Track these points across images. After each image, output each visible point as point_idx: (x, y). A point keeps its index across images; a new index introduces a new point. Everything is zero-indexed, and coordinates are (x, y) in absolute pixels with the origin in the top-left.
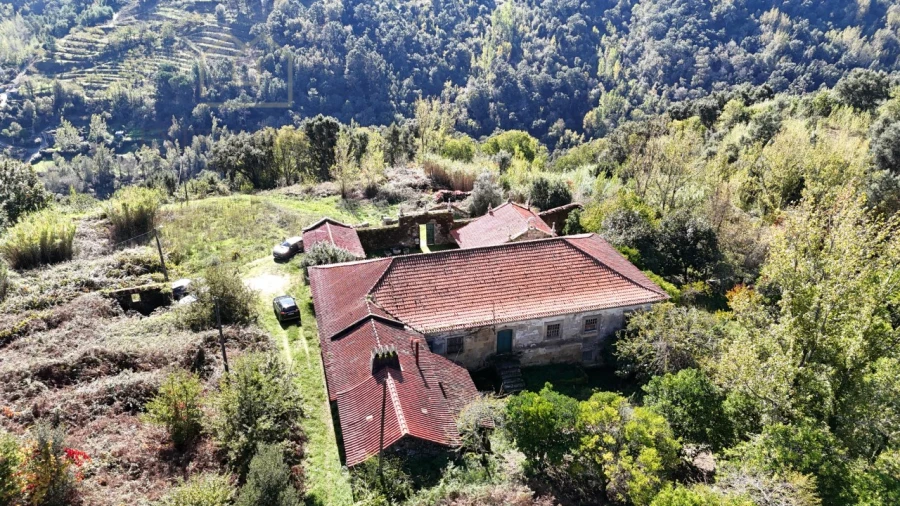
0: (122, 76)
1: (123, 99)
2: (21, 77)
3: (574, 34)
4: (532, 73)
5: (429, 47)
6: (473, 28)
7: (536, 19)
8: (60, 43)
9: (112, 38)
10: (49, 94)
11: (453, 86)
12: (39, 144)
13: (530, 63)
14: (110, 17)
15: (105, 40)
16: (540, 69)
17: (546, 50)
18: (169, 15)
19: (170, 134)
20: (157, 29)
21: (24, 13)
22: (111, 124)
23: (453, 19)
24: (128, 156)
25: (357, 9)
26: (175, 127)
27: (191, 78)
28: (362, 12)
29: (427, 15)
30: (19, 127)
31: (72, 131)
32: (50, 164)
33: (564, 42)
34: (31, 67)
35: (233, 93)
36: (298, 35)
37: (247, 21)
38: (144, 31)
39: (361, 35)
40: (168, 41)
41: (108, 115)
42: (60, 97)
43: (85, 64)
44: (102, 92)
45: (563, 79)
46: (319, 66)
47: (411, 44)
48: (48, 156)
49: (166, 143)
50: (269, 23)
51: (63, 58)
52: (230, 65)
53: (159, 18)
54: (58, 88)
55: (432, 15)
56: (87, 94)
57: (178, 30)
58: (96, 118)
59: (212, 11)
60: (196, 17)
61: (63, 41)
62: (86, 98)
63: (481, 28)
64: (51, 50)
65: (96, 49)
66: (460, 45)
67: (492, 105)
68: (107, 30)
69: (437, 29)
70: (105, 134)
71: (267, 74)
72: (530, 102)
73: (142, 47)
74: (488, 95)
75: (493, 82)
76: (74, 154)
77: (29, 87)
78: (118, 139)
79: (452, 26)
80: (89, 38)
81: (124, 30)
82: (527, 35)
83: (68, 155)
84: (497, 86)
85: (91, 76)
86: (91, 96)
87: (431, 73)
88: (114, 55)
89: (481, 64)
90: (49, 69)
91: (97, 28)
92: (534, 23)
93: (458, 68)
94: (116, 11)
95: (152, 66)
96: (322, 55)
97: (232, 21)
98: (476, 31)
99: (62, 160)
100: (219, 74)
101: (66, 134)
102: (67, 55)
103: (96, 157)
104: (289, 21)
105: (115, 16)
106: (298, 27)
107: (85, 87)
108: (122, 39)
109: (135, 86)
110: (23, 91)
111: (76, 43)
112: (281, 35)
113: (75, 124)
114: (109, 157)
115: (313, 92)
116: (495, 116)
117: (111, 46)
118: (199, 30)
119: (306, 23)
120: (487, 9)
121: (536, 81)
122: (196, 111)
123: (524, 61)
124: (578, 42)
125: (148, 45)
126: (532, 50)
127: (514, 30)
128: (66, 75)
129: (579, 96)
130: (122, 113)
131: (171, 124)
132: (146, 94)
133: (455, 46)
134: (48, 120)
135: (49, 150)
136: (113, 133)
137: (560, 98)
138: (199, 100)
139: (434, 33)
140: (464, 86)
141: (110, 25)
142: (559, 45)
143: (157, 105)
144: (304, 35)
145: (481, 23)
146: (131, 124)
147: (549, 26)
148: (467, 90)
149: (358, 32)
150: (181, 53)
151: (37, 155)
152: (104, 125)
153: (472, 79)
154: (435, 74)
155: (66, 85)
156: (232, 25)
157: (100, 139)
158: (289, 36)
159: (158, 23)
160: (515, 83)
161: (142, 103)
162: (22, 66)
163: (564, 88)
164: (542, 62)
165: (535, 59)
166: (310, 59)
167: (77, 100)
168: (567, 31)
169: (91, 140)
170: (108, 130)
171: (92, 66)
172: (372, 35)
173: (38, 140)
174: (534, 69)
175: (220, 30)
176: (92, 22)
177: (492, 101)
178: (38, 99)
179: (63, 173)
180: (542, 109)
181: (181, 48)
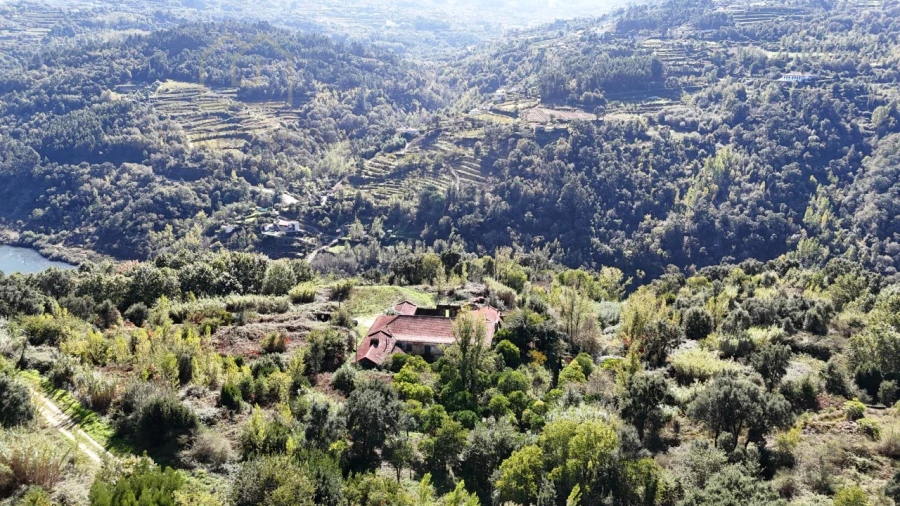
0: (401, 191)
1: (397, 206)
2: (339, 185)
3: (786, 181)
4: (733, 214)
5: (641, 184)
6: (688, 169)
7: (751, 165)
8: (367, 163)
9: (402, 162)
10: (351, 200)
11: (652, 218)
12: (338, 233)
13: (733, 205)
14: (403, 147)
15: (396, 163)
16: (742, 210)
17: (752, 194)
18: (443, 147)
19: (421, 236)
20: (431, 157)
21: (351, 138)
22: (386, 225)
23: (668, 161)
24: (390, 248)
25: (581, 150)
26: (425, 231)
27: (444, 196)
28: (586, 153)
29: (646, 156)
30: (329, 220)
31: (361, 226)
32: (342, 248)
33: (774, 189)
34: (345, 179)
35: (471, 210)
36: (528, 169)
37: (496, 155)
38: (424, 158)
39: (580, 171)
40: (438, 167)
41: (385, 218)
42: (359, 201)
43: (379, 179)
44: (385, 202)
45: (762, 223)
46: (539, 195)
47: (623, 181)
48: (341, 243)
49: (418, 242)
50: (511, 158)
51: (366, 174)
52: (473, 189)
53: (436, 149)
54: (359, 195)
55: (651, 156)
56: (376, 202)
57: (446, 159)
58: (377, 220)
59: (472, 146)
60: (461, 150)
61: (370, 162)
62: (375, 205)
63: (696, 170)
64: (360, 166)
65: (389, 169)
66: (669, 183)
67: (686, 238)
68: (399, 156)
69: (651, 169)
70: (381, 231)
71: (499, 198)
72: (723, 239)
73: (419, 169)
74: (684, 230)
75: (692, 218)
76: (357, 243)
77: (341, 194)
78: (388, 235)
79: (667, 166)
80: (386, 161)
81: (410, 157)
82: (737, 179)
83: (353, 243)
84: (695, 223)
85: (382, 189)
86: (378, 203)
87: (634, 206)
88: (400, 174)
89: (686, 202)
90: (356, 181)
91: (392, 155)
92: (747, 169)
93: (662, 204)
94: (409, 141)
95: (420, 184)
96: (543, 187)
97: (485, 154)
98: (690, 172)
99: (349, 246)
100: (464, 194)
101: (357, 228)
102: (370, 173)
103: (370, 247)
104: (525, 158)
105: (407, 145)
106: (530, 163)
107: (375, 196)
108: (407, 163)
109: (406, 199)
110: (337, 196)
111: (377, 164)
112: (517, 168)
113: (363, 223)
114: (378, 248)
115: (529, 214)
116: (687, 248)
117: (398, 167)
118: (461, 160)
119: (537, 160)
120: (706, 153)
121: (734, 221)
122: (441, 220)
123: (728, 203)
124: (789, 189)
125: (423, 167)
126: (738, 194)
127: (726, 173)
128: (366, 186)
129: (775, 239)
130: (395, 217)
131: (423, 229)
132: (412, 206)
133: (664, 185)
134: (347, 217)
135: (344, 238)
136: (385, 231)
137: (755, 240)
138: (447, 213)
139: (648, 173)
140: (664, 219)
141: (402, 152)
142: (768, 191)
143: (418, 214)
144: (533, 169)
145: (696, 166)
146: (399, 226)
147: (762, 172)
148: (665, 223)
149: (578, 169)
150: (445, 176)
151: (335, 241)
152: (381, 225)
153: (672, 215)
154: (638, 207)
155: (364, 194)
156: (483, 158)
157: (377, 234)
158: (522, 170)
159: (434, 152)
160: (713, 222)
161: (408, 211)
162: (341, 178)
163: (762, 230)
164: (745, 205)
165: (739, 201)
166: (531, 188)
167: (368, 205)
168: (780, 178)
169: (371, 234)
170: (383, 229)
171: (383, 181)
172: (588, 173)
173: (338, 231)
174: (736, 211)
175: (474, 160)
176: (390, 149)
177: (687, 235)
178: (345, 203)
179: (348, 256)
180: (734, 247)
181: (445, 173)
